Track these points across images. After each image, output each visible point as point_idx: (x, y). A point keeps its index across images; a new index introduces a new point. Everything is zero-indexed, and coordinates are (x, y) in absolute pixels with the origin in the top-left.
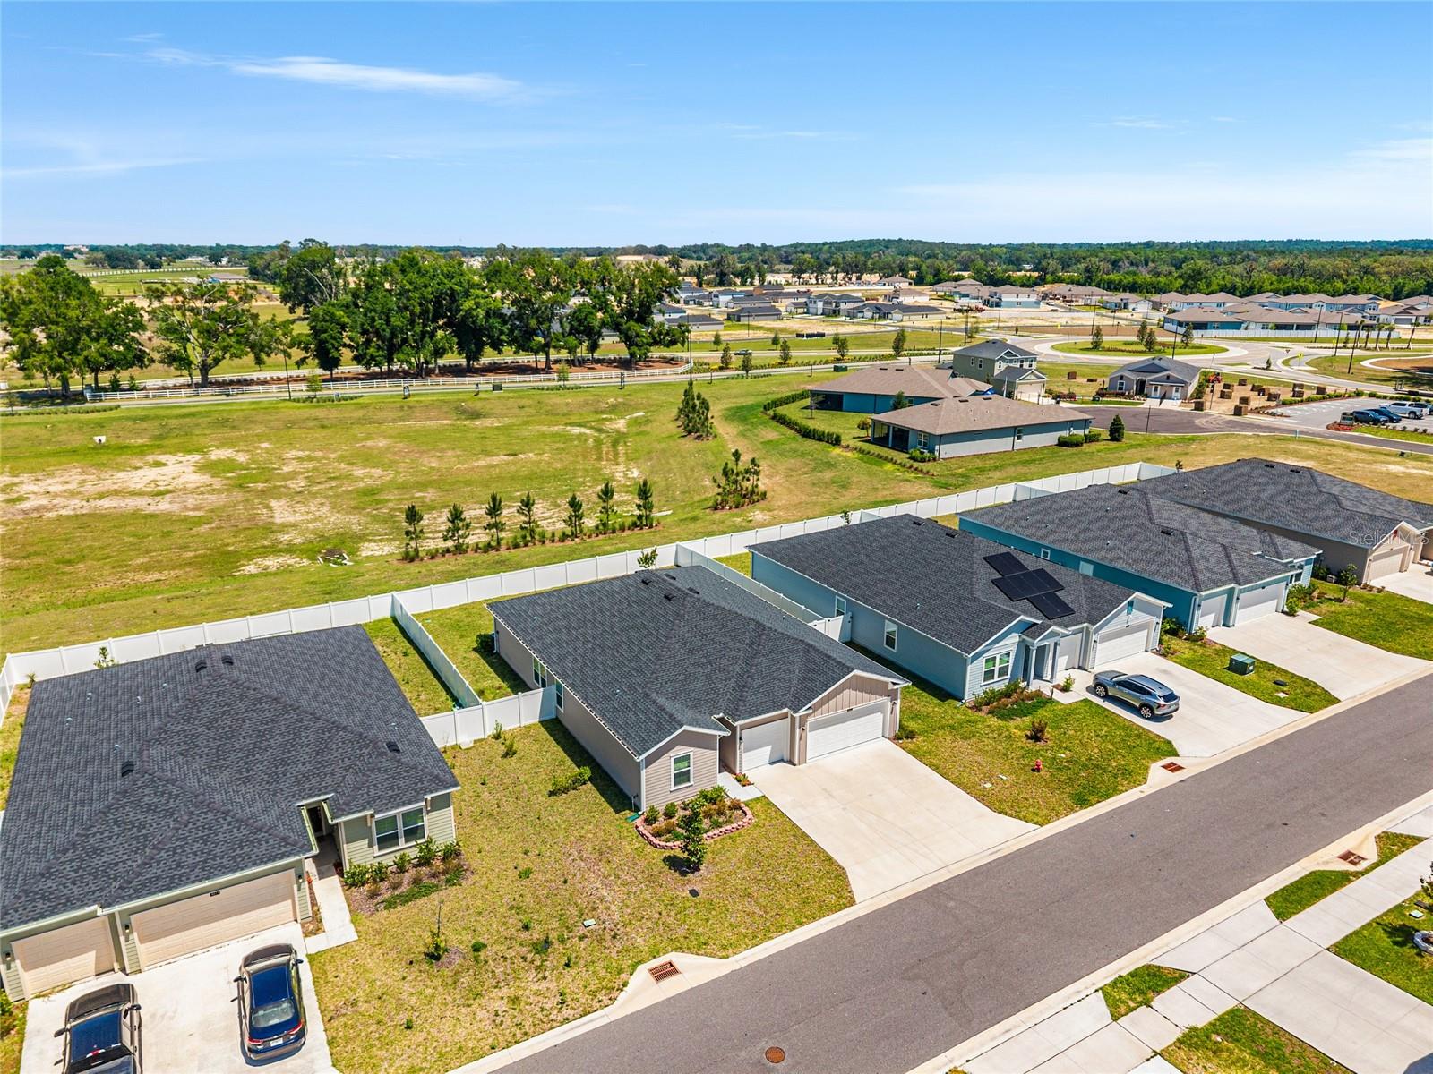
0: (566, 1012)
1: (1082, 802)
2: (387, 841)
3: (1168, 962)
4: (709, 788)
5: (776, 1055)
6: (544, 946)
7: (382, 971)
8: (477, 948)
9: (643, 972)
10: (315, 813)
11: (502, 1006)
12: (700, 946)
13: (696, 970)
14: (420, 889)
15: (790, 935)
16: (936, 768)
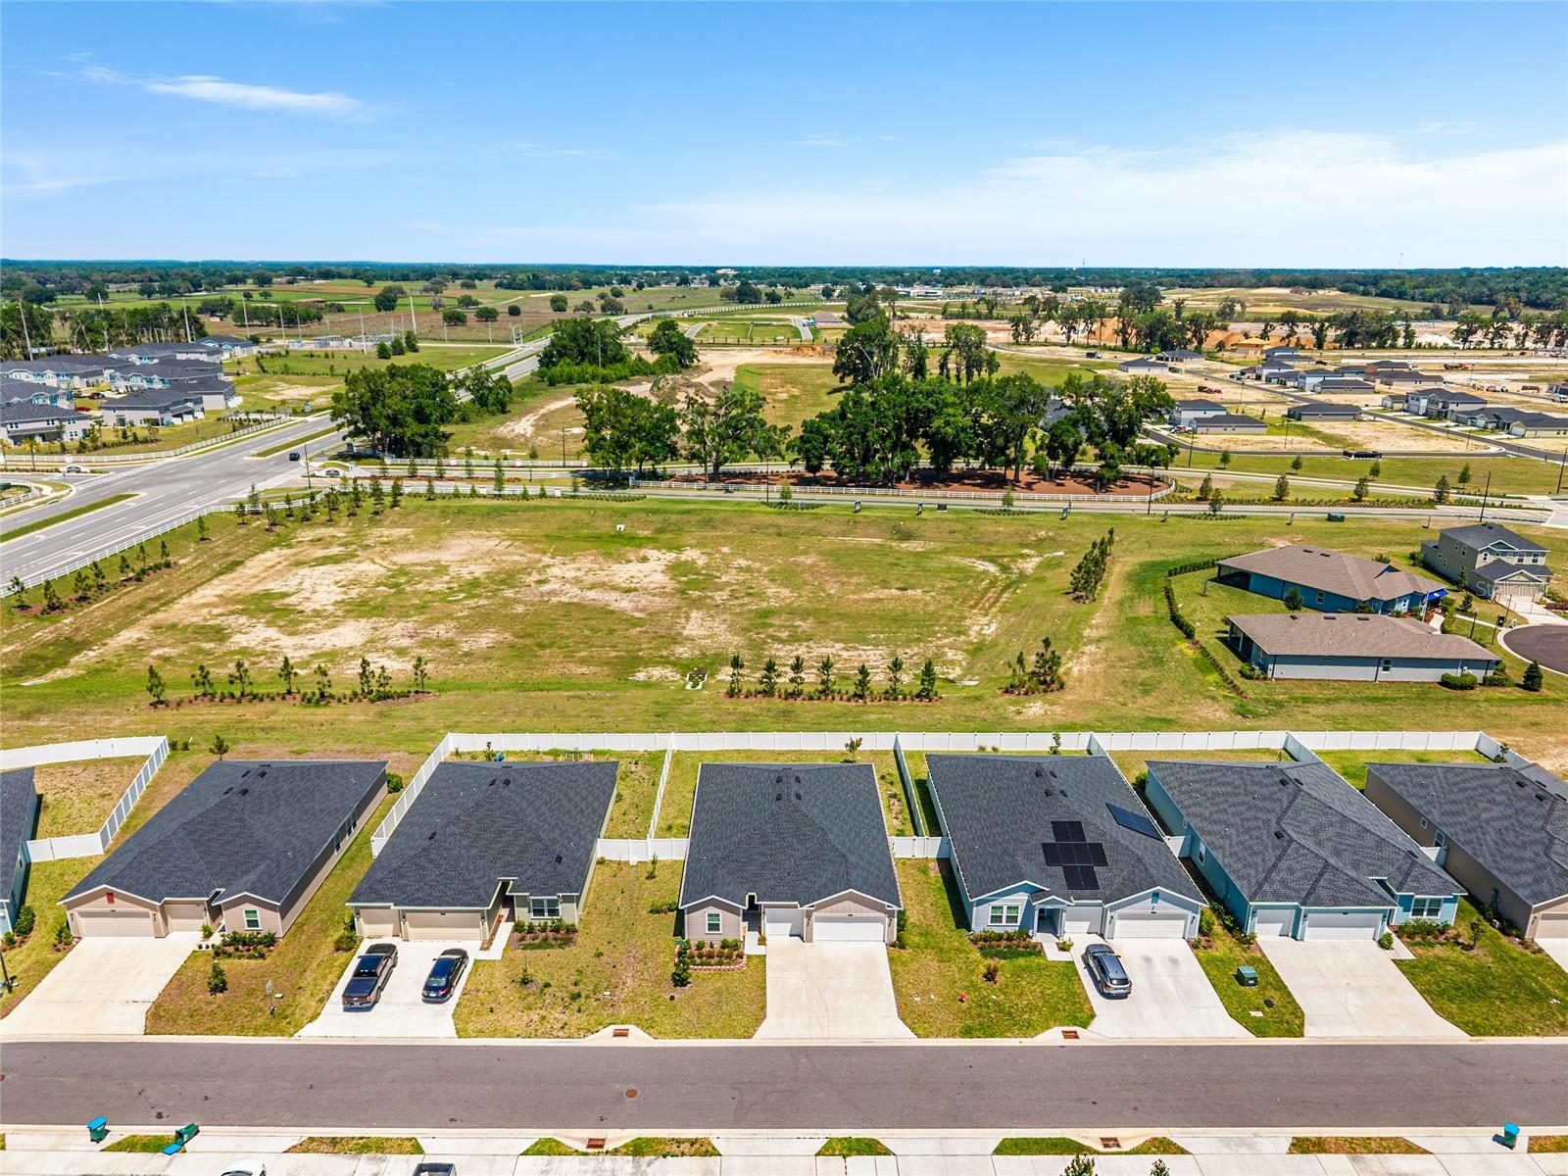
0: (561, 1033)
1: (968, 1033)
2: (538, 912)
3: (888, 1144)
4: (730, 939)
5: (632, 1093)
6: (576, 997)
7: (500, 980)
8: (547, 985)
9: (612, 1028)
10: (505, 885)
11: (536, 1018)
12: (648, 1027)
13: (638, 1038)
14: (545, 944)
15: (700, 1040)
16: (894, 974)
